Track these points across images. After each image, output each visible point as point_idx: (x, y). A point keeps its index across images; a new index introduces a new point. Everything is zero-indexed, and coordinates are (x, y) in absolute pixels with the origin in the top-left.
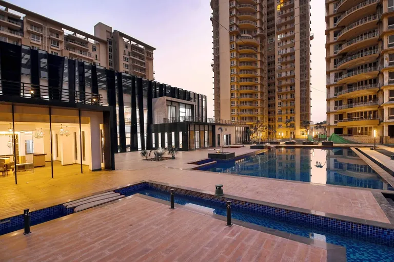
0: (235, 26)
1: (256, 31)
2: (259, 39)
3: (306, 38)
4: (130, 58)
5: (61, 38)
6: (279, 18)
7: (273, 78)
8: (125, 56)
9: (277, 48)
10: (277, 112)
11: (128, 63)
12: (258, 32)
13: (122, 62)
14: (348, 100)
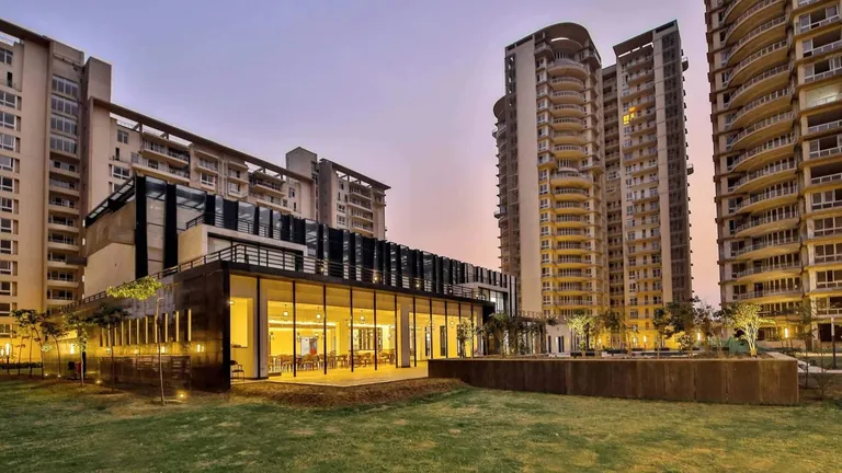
0: (548, 155)
1: (585, 162)
2: (591, 176)
3: (679, 172)
4: (348, 206)
5: (243, 178)
6: (628, 137)
7: (618, 241)
8: (340, 203)
9: (625, 190)
10: (627, 301)
11: (344, 215)
12: (590, 164)
13: (335, 213)
14: (756, 284)
